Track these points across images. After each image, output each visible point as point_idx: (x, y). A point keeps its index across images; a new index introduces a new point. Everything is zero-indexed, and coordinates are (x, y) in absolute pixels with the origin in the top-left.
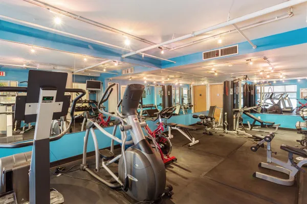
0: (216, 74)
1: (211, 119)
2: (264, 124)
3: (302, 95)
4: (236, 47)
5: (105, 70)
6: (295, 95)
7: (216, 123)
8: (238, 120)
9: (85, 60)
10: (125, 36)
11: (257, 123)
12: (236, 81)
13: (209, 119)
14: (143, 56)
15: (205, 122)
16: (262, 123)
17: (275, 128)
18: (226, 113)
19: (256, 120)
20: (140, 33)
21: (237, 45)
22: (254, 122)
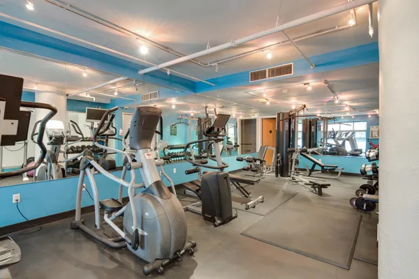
0: (268, 103)
1: (261, 162)
2: (325, 168)
3: (372, 134)
4: (290, 66)
5: (116, 94)
6: (364, 135)
7: (267, 168)
8: (294, 163)
9: (85, 75)
10: (140, 41)
11: (317, 167)
12: (292, 113)
13: (258, 162)
14: (168, 73)
15: (253, 166)
16: (323, 167)
17: (337, 173)
18: (279, 154)
19: (316, 163)
20: (163, 38)
21: (292, 63)
22: (314, 166)
